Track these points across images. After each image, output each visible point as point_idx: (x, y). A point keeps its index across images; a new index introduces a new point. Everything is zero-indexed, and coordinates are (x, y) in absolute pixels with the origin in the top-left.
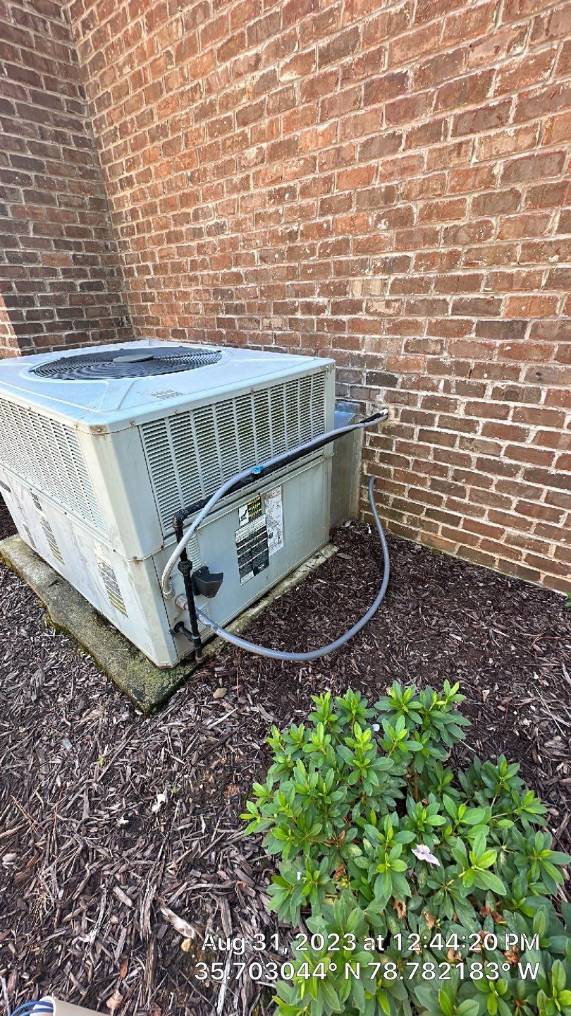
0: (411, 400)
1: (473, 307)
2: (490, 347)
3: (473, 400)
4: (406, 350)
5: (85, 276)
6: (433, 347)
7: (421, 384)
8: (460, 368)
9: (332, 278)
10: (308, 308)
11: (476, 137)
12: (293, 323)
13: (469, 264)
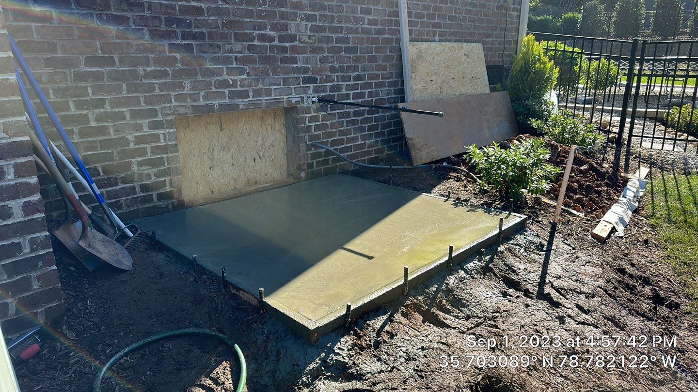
0: (325, 89)
1: (342, 40)
2: (350, 58)
3: (347, 83)
4: (320, 62)
6: (331, 60)
8: (341, 69)
9: (278, 20)
12: (250, 48)
13: (338, 21)
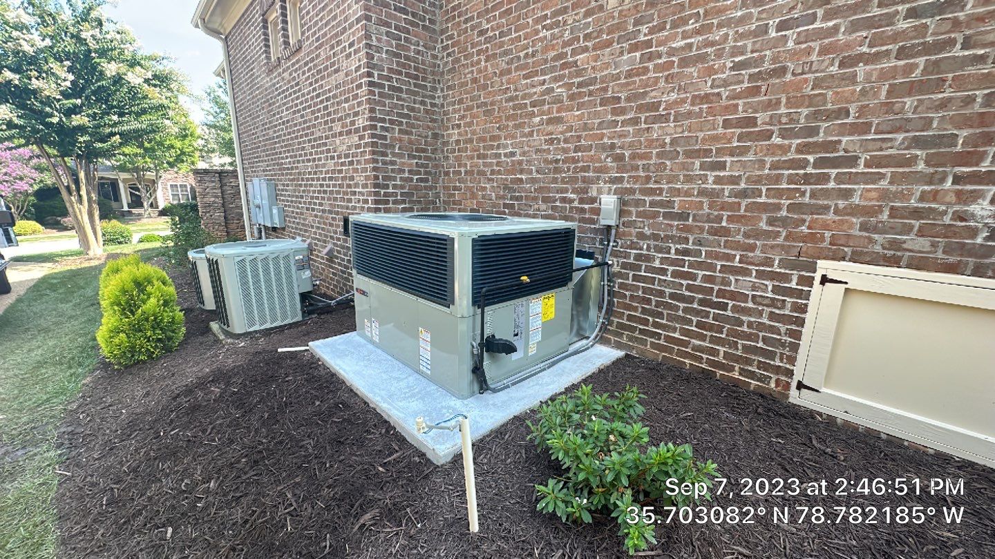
0: (627, 256)
1: (661, 204)
2: (671, 226)
3: (664, 256)
5: (420, 174)
7: (633, 246)
8: (655, 237)
9: (580, 185)
10: (564, 200)
11: (656, 126)
12: (553, 208)
13: (656, 182)
